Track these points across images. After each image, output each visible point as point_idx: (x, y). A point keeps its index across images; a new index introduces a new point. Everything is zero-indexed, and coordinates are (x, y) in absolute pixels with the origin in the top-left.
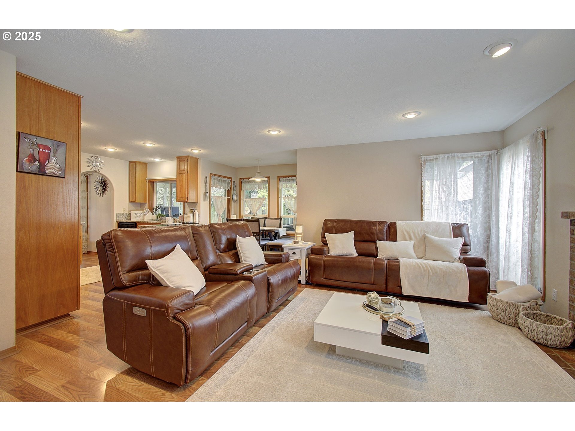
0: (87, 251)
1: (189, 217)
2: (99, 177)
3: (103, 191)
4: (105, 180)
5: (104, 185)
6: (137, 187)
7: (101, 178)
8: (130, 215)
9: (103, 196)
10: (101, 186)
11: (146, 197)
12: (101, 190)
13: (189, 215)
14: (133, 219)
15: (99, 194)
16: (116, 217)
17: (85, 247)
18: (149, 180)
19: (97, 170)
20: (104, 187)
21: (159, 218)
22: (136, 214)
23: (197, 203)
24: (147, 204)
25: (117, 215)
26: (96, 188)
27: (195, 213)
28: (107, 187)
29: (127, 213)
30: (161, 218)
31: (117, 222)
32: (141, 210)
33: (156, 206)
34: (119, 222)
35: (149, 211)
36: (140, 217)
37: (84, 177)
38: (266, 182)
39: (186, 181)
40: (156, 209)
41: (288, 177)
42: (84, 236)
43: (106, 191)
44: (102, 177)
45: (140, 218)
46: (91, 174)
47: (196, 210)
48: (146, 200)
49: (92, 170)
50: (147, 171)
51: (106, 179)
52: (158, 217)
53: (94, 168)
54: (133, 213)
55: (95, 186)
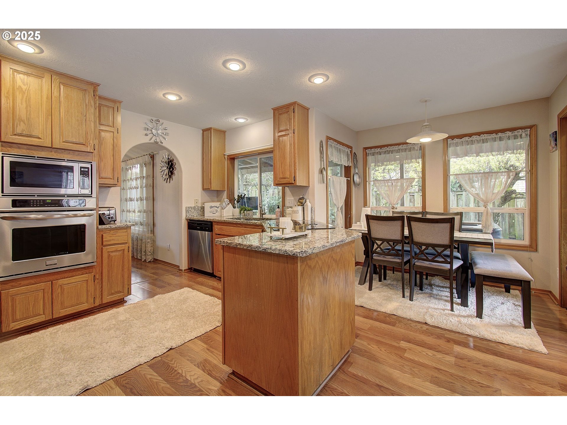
0: (154, 259)
1: (296, 212)
2: (165, 156)
3: (170, 174)
4: (172, 159)
5: (171, 165)
6: (212, 167)
7: (167, 157)
8: (203, 208)
9: (170, 182)
10: (168, 167)
11: (224, 184)
12: (167, 174)
13: (295, 208)
14: (209, 216)
15: (166, 180)
16: (185, 212)
17: (150, 253)
18: (228, 156)
19: (158, 140)
20: (171, 170)
21: (244, 214)
22: (211, 207)
23: (308, 187)
24: (226, 192)
25: (186, 209)
26: (162, 172)
27: (307, 205)
28: (175, 169)
29: (200, 205)
30: (246, 213)
31: (187, 219)
32: (218, 201)
33: (238, 195)
34: (189, 220)
35: (229, 203)
36: (217, 211)
37: (148, 157)
38: (417, 150)
39: (292, 148)
40: (238, 199)
41: (470, 135)
42: (150, 238)
43: (174, 175)
44: (169, 155)
45: (217, 214)
46: (157, 153)
47: (308, 201)
48: (225, 188)
49: (152, 141)
50: (226, 143)
51: (173, 157)
52: (242, 212)
53: (154, 138)
54: (207, 206)
55: (161, 169)
